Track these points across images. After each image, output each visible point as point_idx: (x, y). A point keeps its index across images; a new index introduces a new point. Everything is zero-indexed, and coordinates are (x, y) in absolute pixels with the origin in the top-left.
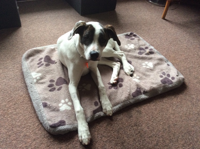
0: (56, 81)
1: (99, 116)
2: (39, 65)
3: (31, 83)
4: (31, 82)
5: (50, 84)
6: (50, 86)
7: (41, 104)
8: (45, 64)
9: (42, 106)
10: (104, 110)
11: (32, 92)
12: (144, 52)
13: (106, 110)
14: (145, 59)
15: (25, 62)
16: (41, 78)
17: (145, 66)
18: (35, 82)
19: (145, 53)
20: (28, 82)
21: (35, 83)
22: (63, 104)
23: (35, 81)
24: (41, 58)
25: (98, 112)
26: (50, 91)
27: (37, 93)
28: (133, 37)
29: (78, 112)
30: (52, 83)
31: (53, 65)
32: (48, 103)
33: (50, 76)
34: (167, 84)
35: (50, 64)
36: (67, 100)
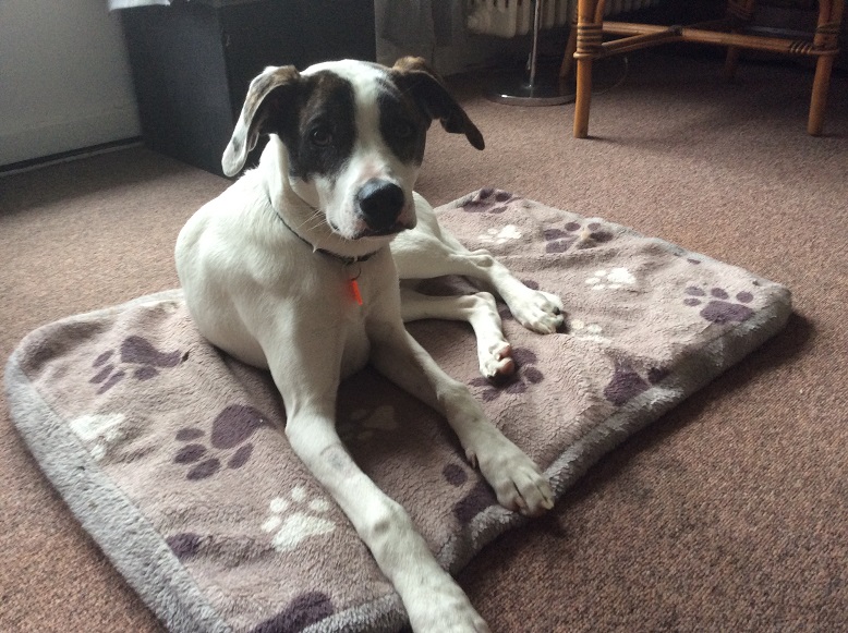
0: (208, 433)
1: (493, 525)
2: (101, 385)
3: (82, 468)
4: (78, 463)
5: (182, 447)
6: (182, 458)
7: (164, 546)
8: (129, 372)
9: (170, 555)
10: (506, 489)
11: (93, 506)
12: (571, 242)
13: (517, 488)
14: (588, 262)
15: (23, 386)
16: (130, 434)
17: (602, 287)
18: (98, 457)
19: (576, 243)
20: (61, 469)
21: (102, 463)
22: (284, 515)
23: (100, 450)
24: (101, 356)
25: (482, 509)
26: (193, 476)
27: (126, 502)
28: (501, 205)
29: (382, 527)
30: (192, 442)
31: (175, 369)
32: (198, 533)
33: (174, 415)
34: (734, 323)
35: (157, 368)
36: (298, 493)
